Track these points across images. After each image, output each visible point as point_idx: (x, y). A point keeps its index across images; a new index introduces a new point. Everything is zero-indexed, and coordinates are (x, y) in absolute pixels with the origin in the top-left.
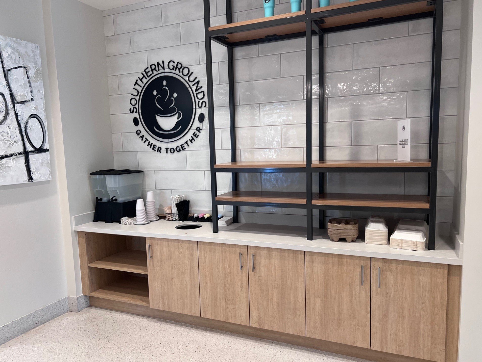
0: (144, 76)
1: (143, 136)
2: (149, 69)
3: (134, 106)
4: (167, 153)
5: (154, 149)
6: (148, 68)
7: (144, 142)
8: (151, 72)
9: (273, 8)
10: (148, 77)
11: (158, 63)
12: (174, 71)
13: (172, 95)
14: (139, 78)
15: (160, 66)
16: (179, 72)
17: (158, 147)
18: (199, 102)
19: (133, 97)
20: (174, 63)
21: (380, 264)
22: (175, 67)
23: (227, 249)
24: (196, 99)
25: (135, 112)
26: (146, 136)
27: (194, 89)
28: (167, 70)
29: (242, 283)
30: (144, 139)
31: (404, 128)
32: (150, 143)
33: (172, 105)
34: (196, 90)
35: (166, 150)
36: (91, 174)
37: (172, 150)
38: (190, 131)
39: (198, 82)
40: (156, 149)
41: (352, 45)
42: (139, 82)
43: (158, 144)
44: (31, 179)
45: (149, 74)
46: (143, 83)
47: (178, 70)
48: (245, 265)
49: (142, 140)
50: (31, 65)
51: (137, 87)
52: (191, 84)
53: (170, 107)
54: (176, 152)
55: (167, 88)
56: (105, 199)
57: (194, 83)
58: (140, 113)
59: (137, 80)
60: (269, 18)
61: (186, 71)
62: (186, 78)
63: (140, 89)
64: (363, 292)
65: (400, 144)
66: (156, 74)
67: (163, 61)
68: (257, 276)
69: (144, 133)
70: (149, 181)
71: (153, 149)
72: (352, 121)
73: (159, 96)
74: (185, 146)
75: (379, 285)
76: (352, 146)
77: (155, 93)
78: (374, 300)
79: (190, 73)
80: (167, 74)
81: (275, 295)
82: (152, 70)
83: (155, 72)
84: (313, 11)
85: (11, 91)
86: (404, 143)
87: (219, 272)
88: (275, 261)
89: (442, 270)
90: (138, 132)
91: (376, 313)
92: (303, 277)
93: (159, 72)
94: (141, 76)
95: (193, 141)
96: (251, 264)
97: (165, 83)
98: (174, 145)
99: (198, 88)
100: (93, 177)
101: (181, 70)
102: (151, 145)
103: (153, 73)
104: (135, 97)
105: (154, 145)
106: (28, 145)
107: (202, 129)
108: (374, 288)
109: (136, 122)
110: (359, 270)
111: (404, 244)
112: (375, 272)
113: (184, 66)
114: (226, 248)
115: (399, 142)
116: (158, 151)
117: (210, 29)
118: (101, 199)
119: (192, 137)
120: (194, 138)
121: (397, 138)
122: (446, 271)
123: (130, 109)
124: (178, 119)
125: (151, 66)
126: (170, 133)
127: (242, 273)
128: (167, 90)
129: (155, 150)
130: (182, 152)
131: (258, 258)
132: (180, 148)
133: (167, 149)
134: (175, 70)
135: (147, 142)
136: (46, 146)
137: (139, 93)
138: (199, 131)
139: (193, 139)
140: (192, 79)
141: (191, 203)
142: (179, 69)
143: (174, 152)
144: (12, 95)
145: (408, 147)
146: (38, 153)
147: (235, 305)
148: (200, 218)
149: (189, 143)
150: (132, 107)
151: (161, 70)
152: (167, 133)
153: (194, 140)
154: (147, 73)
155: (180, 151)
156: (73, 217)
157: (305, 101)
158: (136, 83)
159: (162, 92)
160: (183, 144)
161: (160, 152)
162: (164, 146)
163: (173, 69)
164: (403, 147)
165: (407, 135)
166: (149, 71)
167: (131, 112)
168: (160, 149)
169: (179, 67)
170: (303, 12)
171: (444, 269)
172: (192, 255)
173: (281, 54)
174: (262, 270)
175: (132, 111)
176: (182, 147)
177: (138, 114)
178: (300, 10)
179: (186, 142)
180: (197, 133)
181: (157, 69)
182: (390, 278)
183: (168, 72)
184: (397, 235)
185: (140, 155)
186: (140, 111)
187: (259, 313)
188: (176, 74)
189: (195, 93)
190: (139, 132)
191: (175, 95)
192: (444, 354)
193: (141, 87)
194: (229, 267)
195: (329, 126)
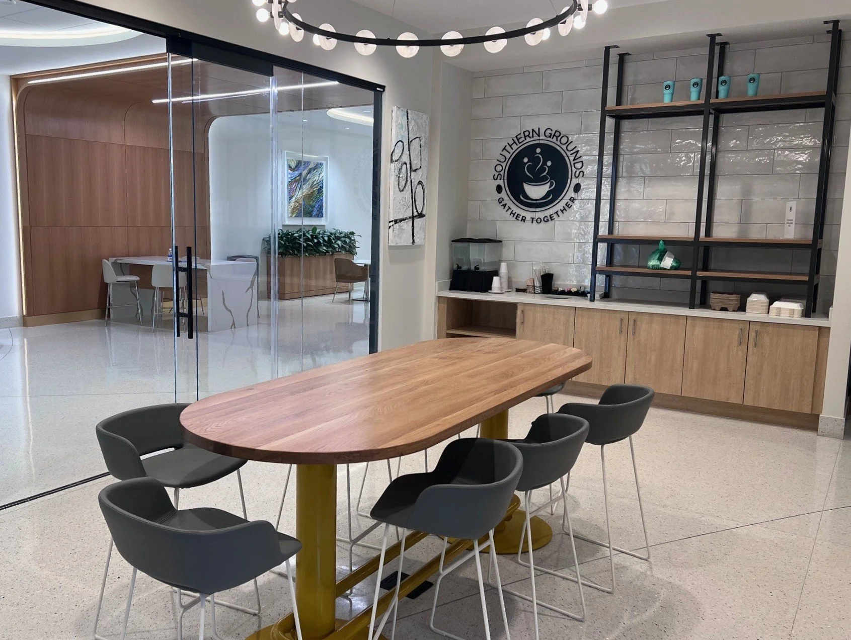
0: (515, 142)
1: (506, 204)
2: (522, 135)
3: (499, 173)
4: (532, 223)
5: (518, 218)
6: (520, 134)
7: (507, 211)
8: (523, 139)
9: (673, 94)
10: (519, 143)
11: (533, 130)
12: (550, 139)
13: (545, 163)
14: (508, 143)
15: (534, 133)
16: (557, 140)
17: (523, 217)
18: (576, 172)
19: (499, 163)
20: (552, 130)
21: (758, 327)
22: (553, 135)
23: (607, 315)
24: (574, 168)
25: (499, 178)
26: (510, 204)
27: (572, 158)
28: (542, 137)
29: (620, 347)
30: (507, 208)
31: (791, 209)
32: (514, 212)
33: (545, 174)
34: (574, 160)
35: (531, 220)
36: (453, 241)
37: (539, 220)
38: (562, 201)
39: (577, 152)
40: (520, 219)
41: (748, 127)
42: (508, 148)
43: (523, 213)
44: (414, 241)
45: (520, 141)
46: (513, 149)
47: (555, 138)
48: (624, 330)
49: (504, 208)
50: (423, 135)
51: (505, 153)
52: (569, 153)
53: (542, 175)
54: (543, 222)
55: (540, 156)
56: (464, 268)
57: (572, 152)
58: (506, 181)
59: (506, 146)
60: (668, 104)
61: (564, 140)
62: (564, 147)
63: (508, 156)
64: (740, 353)
65: (787, 223)
66: (529, 141)
67: (539, 129)
68: (636, 340)
69: (507, 200)
70: (507, 252)
71: (516, 218)
72: (742, 199)
73: (530, 163)
74: (555, 216)
75: (756, 345)
76: (740, 223)
77: (526, 160)
78: (749, 359)
79: (569, 142)
80: (541, 142)
81: (653, 357)
82: (525, 137)
83: (527, 138)
84: (712, 101)
85: (410, 160)
86: (790, 222)
87: (595, 337)
88: (656, 326)
89: (813, 332)
90: (500, 201)
91: (750, 371)
92: (683, 340)
93: (532, 139)
94: (511, 142)
95: (564, 211)
96: (631, 329)
97: (538, 150)
98: (541, 215)
99: (576, 158)
100: (455, 244)
101: (559, 138)
102: (514, 214)
103: (526, 140)
104: (501, 164)
105: (518, 214)
106: (415, 210)
107: (576, 200)
108: (750, 349)
109: (499, 189)
110: (738, 332)
111: (782, 312)
112: (752, 334)
113: (562, 134)
114: (605, 314)
115: (786, 221)
116: (521, 221)
117: (606, 109)
118: (460, 268)
119: (564, 207)
120: (566, 207)
121: (785, 218)
122: (817, 333)
123: (494, 175)
124: (550, 187)
125: (524, 132)
126: (538, 202)
127: (621, 338)
128: (540, 158)
129: (518, 220)
130: (550, 223)
131: (638, 323)
132: (549, 218)
133: (533, 219)
134: (553, 138)
135: (510, 211)
136: (424, 213)
137: (507, 160)
138: (573, 202)
139: (564, 209)
140: (570, 148)
141: (554, 277)
142: (557, 137)
143: (540, 222)
144: (410, 163)
145: (793, 225)
146: (419, 217)
147: (610, 368)
148: (566, 291)
149: (560, 213)
150: (497, 174)
151: (536, 137)
152: (535, 202)
153: (566, 211)
154: (518, 140)
155: (548, 221)
156: (437, 282)
157: (697, 178)
158: (504, 149)
159: (534, 160)
160: (552, 214)
161: (524, 222)
162: (529, 216)
163: (550, 137)
164: (789, 226)
165: (791, 216)
166: (521, 138)
167: (494, 179)
168: (524, 218)
169: (557, 135)
170: (702, 101)
171: (815, 330)
172: (568, 321)
173: (672, 130)
174: (642, 335)
175: (496, 178)
176: (551, 218)
177: (502, 181)
178: (699, 99)
179: (557, 213)
180: (570, 203)
181: (531, 135)
182: (766, 340)
183: (543, 139)
184: (777, 304)
185: (500, 224)
186: (506, 178)
187: (635, 376)
188: (553, 143)
189: (572, 163)
190: (501, 199)
191: (549, 163)
192: (810, 407)
193: (510, 153)
194: (607, 332)
195: (718, 203)
